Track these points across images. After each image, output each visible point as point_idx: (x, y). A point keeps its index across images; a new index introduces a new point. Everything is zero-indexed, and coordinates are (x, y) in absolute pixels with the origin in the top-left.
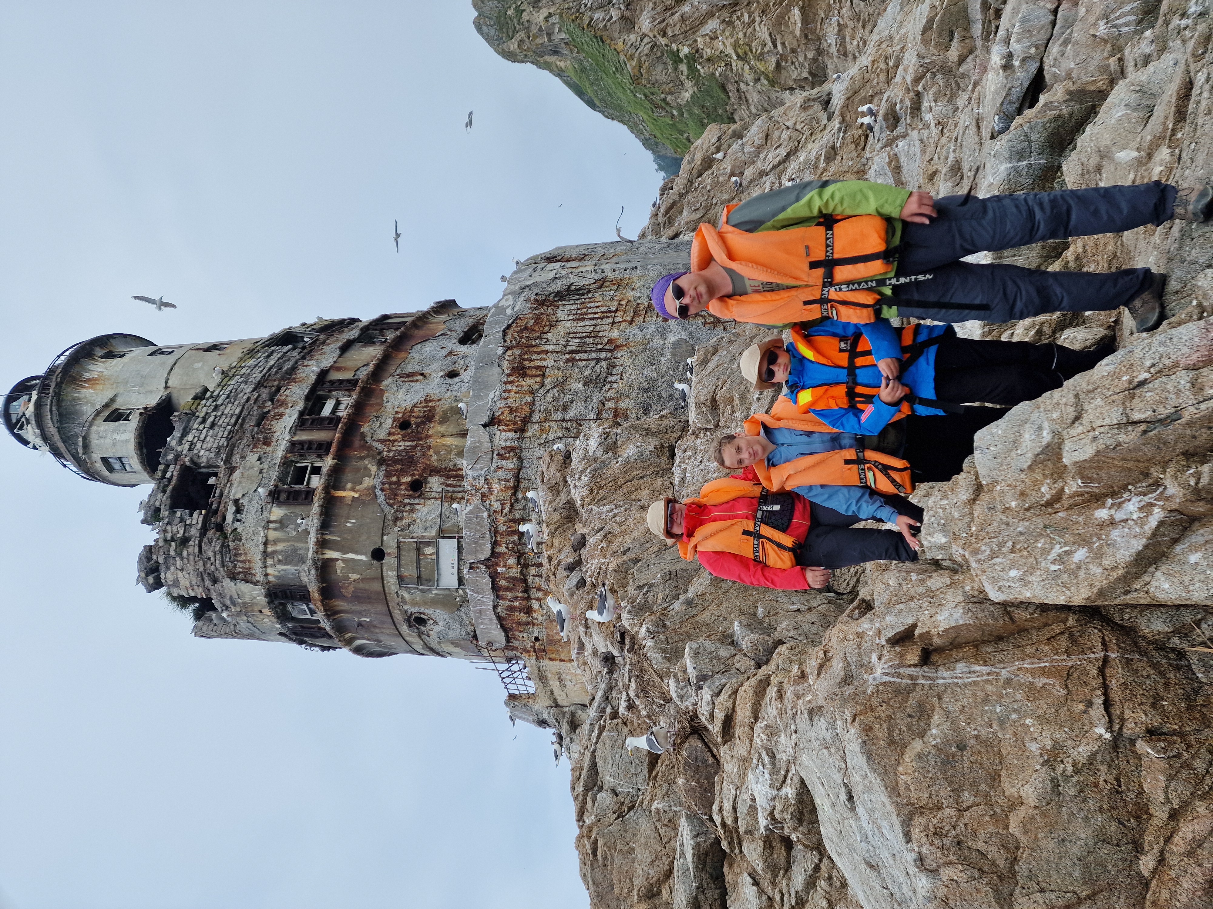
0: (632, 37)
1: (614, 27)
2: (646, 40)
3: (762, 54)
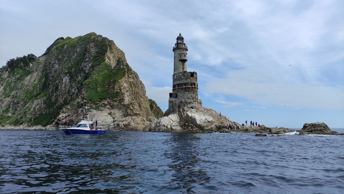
1: (125, 79)
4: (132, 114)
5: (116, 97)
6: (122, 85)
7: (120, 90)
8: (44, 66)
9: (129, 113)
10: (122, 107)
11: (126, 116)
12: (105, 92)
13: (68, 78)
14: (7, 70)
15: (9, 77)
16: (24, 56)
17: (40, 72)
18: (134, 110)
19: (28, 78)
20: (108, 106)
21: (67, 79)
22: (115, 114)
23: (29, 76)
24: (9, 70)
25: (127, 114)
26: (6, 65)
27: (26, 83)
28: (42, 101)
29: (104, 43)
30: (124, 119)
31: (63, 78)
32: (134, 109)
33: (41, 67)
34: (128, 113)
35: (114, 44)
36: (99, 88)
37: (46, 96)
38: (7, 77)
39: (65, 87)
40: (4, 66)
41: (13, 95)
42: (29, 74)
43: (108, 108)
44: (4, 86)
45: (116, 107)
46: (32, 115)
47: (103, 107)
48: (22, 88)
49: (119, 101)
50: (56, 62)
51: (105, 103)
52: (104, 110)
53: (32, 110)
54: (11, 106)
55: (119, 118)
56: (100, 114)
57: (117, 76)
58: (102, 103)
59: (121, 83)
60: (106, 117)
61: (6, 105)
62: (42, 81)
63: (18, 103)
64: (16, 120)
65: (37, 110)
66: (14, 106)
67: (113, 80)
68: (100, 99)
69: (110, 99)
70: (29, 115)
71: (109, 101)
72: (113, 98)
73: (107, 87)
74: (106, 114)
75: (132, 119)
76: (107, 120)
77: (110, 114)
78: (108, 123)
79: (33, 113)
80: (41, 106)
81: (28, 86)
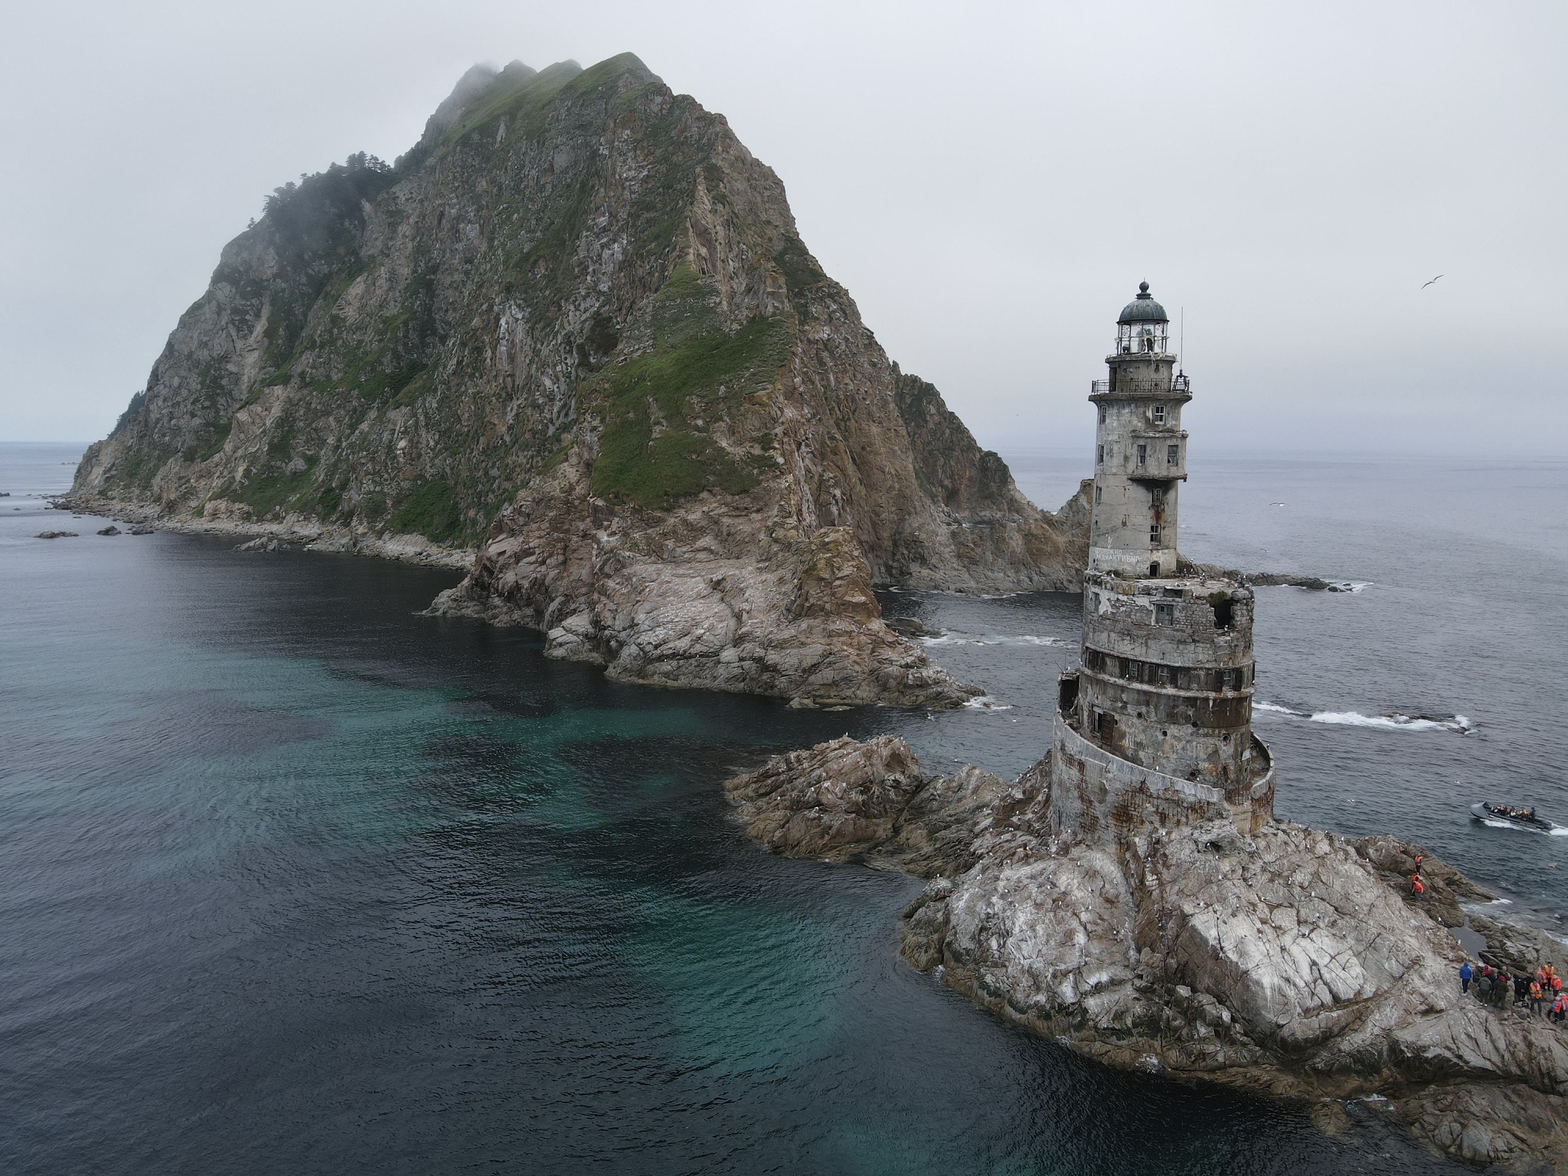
0: (781, 398)
1: (790, 379)
2: (779, 412)
4: (828, 606)
5: (745, 491)
6: (773, 419)
7: (765, 449)
8: (418, 229)
9: (812, 601)
10: (776, 554)
11: (798, 616)
12: (690, 452)
13: (520, 316)
14: (270, 242)
15: (282, 274)
16: (333, 164)
17: (403, 261)
18: (838, 583)
19: (357, 288)
20: (706, 541)
21: (517, 320)
22: (742, 591)
23: (359, 279)
24: (277, 238)
25: (802, 606)
26: (263, 214)
27: (351, 313)
28: (422, 418)
29: (682, 131)
30: (787, 633)
31: (498, 314)
32: (841, 578)
33: (405, 236)
34: (807, 600)
35: (728, 136)
36: (657, 428)
37: (436, 390)
38: (275, 276)
39: (512, 358)
40: (257, 220)
41: (303, 372)
42: (359, 272)
43: (705, 549)
44: (268, 320)
45: (749, 551)
46: (386, 480)
47: (682, 541)
48: (337, 339)
49: (759, 515)
50: (467, 212)
51: (691, 517)
52: (689, 561)
53: (383, 458)
54: (301, 424)
55: (762, 622)
56: (669, 582)
57: (748, 365)
58: (676, 517)
59: (767, 409)
60: (700, 605)
61: (280, 417)
62: (413, 304)
63: (327, 413)
64: (324, 492)
65: (401, 460)
66: (310, 425)
67: (727, 387)
68: (666, 494)
69: (714, 496)
70: (374, 481)
71: (712, 511)
72: (733, 495)
73: (697, 429)
74: (697, 583)
75: (830, 636)
76: (705, 626)
77: (716, 585)
78: (711, 645)
79: (389, 474)
80: (418, 442)
81: (357, 328)
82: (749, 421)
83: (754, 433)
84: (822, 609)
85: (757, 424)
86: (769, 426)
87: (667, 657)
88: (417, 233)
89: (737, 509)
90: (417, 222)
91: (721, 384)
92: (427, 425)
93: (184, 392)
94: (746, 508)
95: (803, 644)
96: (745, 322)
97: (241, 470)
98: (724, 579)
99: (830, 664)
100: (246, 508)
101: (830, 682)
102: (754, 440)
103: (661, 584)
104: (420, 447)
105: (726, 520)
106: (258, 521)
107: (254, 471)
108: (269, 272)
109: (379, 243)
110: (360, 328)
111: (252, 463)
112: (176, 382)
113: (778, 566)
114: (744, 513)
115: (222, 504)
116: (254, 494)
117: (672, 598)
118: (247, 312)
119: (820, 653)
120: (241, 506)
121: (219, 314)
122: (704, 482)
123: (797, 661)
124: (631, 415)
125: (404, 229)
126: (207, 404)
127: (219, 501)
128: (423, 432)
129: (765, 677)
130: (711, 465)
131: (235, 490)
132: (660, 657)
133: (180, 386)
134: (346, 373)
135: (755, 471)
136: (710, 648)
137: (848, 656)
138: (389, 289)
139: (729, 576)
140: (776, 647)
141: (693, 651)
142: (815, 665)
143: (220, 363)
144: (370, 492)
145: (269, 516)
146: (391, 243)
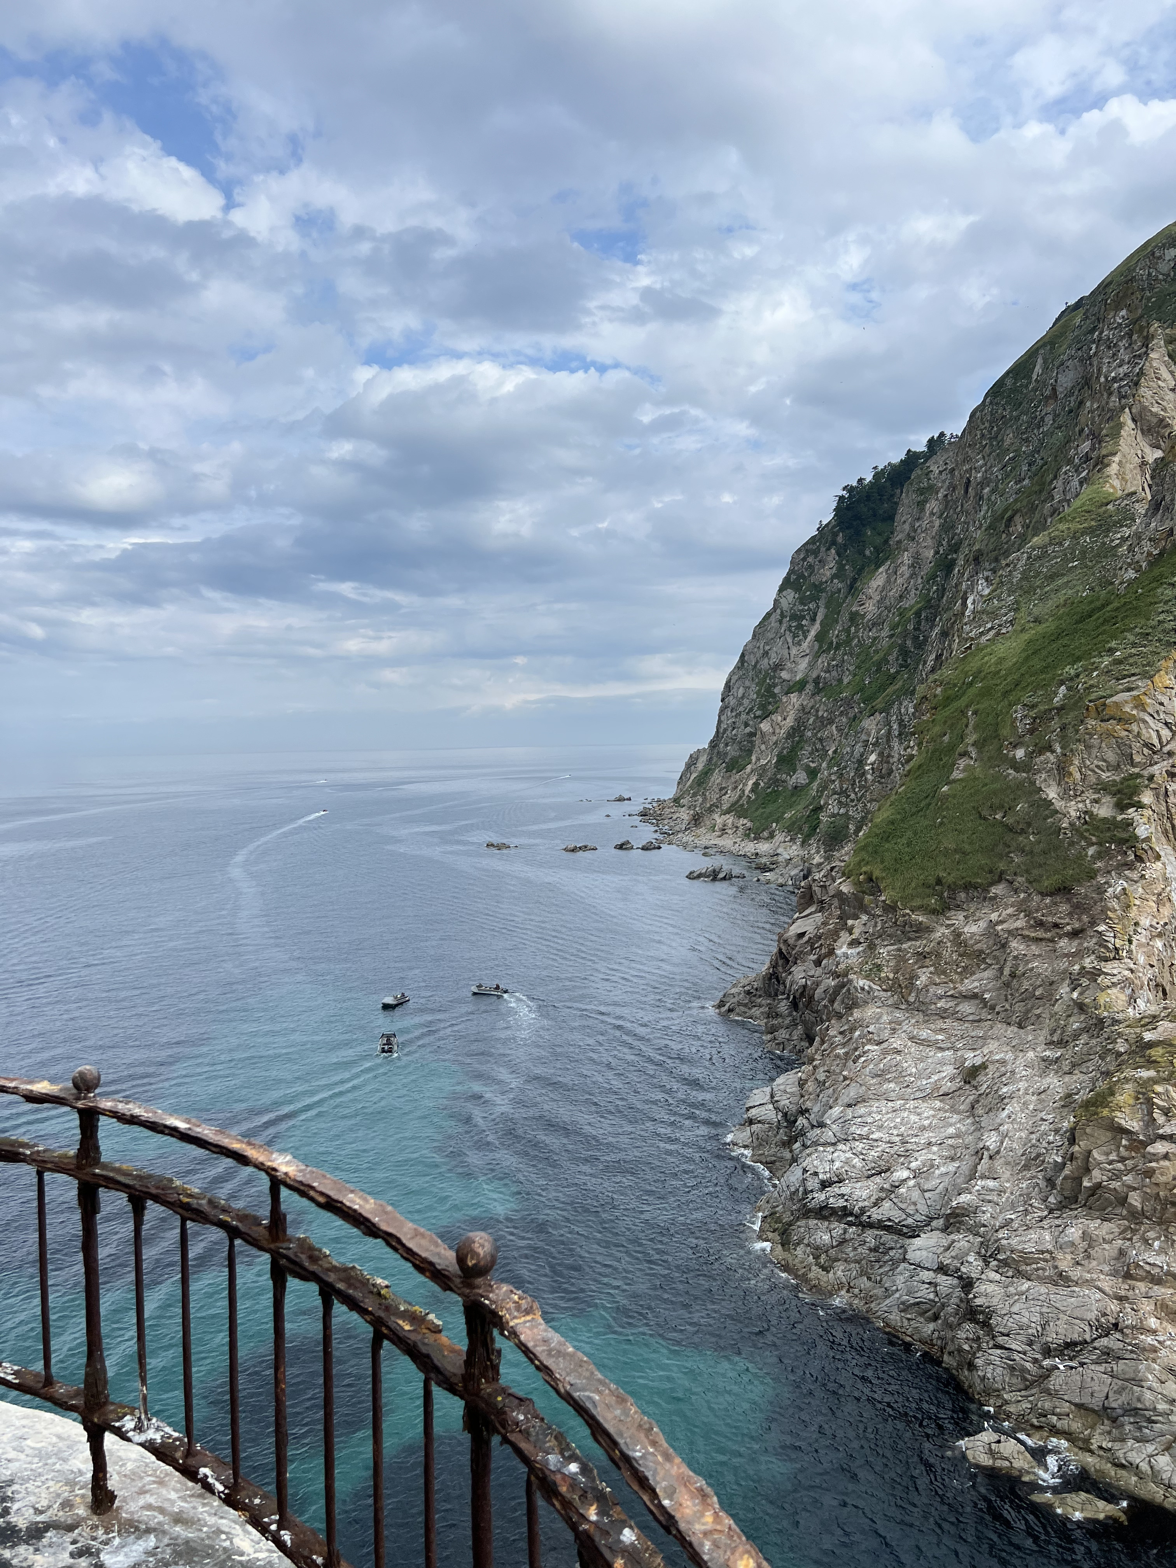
3: (1150, 1103)
4: (1135, 1199)
5: (1063, 890)
6: (1149, 746)
7: (1121, 807)
8: (946, 502)
9: (1096, 1174)
11: (1066, 1204)
12: (993, 809)
13: (986, 592)
14: (834, 543)
15: (839, 575)
16: (909, 451)
17: (929, 542)
18: (1160, 1147)
19: (878, 580)
20: (980, 980)
21: (983, 597)
22: (1004, 1100)
23: (881, 570)
24: (840, 539)
25: (1077, 1183)
26: (832, 515)
27: (870, 608)
28: (895, 726)
33: (932, 514)
34: (1088, 1171)
36: (962, 763)
37: (913, 692)
38: (834, 576)
40: (824, 523)
41: (818, 677)
42: (883, 561)
43: (975, 996)
44: (821, 624)
45: (1039, 1016)
46: (852, 801)
47: (944, 972)
48: (853, 638)
49: (1075, 943)
50: (992, 474)
51: (972, 929)
52: (943, 1015)
53: (852, 774)
54: (809, 734)
55: (1001, 1192)
56: (898, 1052)
57: (1113, 644)
58: (948, 926)
59: (1134, 727)
60: (928, 1110)
61: (792, 727)
62: (929, 590)
63: (831, 722)
64: (812, 810)
65: (869, 777)
66: (816, 734)
67: (1069, 689)
68: (939, 882)
69: (1016, 891)
70: (840, 802)
71: (1002, 922)
72: (1042, 894)
73: (1015, 765)
74: (942, 1063)
75: (1128, 1276)
76: (913, 1165)
77: (971, 1075)
78: (911, 1210)
79: (856, 794)
80: (889, 756)
81: (874, 625)
82: (1094, 751)
83: (1104, 775)
84: (1123, 1201)
85: (1111, 756)
86: (1137, 758)
87: (834, 1212)
88: (946, 508)
89: (1040, 924)
90: (946, 496)
91: (1062, 683)
92: (900, 735)
93: (746, 702)
94: (1056, 925)
95: (1061, 1279)
96: (1144, 565)
97: (750, 783)
98: (984, 1066)
99: (1108, 1355)
100: (749, 824)
101: (1096, 1403)
102: (1103, 788)
103: (885, 1052)
104: (891, 761)
105: (1017, 946)
106: (755, 839)
107: (762, 784)
108: (828, 573)
109: (907, 527)
110: (876, 623)
111: (761, 776)
112: (741, 691)
113: (1074, 1065)
114: (1048, 935)
115: (730, 819)
116: (757, 809)
117: (892, 1085)
118: (803, 617)
119: (1092, 1316)
120: (745, 821)
121: (781, 622)
122: (1002, 866)
123: (1036, 1318)
124: (946, 738)
125: (933, 505)
126: (759, 713)
127: (728, 816)
128: (895, 744)
129: (968, 1330)
130: (1023, 832)
131: (743, 805)
132: (822, 1208)
133: (743, 697)
134: (855, 675)
135: (1091, 851)
136: (909, 1215)
137: (1155, 1350)
138: (911, 577)
139: (993, 1062)
140: (1005, 1263)
141: (876, 1214)
142: (1073, 1344)
143: (775, 671)
144: (833, 815)
145: (766, 834)
146: (917, 525)
